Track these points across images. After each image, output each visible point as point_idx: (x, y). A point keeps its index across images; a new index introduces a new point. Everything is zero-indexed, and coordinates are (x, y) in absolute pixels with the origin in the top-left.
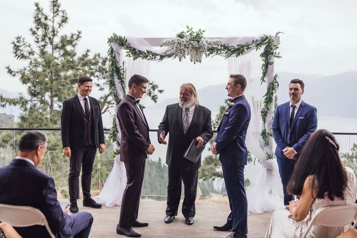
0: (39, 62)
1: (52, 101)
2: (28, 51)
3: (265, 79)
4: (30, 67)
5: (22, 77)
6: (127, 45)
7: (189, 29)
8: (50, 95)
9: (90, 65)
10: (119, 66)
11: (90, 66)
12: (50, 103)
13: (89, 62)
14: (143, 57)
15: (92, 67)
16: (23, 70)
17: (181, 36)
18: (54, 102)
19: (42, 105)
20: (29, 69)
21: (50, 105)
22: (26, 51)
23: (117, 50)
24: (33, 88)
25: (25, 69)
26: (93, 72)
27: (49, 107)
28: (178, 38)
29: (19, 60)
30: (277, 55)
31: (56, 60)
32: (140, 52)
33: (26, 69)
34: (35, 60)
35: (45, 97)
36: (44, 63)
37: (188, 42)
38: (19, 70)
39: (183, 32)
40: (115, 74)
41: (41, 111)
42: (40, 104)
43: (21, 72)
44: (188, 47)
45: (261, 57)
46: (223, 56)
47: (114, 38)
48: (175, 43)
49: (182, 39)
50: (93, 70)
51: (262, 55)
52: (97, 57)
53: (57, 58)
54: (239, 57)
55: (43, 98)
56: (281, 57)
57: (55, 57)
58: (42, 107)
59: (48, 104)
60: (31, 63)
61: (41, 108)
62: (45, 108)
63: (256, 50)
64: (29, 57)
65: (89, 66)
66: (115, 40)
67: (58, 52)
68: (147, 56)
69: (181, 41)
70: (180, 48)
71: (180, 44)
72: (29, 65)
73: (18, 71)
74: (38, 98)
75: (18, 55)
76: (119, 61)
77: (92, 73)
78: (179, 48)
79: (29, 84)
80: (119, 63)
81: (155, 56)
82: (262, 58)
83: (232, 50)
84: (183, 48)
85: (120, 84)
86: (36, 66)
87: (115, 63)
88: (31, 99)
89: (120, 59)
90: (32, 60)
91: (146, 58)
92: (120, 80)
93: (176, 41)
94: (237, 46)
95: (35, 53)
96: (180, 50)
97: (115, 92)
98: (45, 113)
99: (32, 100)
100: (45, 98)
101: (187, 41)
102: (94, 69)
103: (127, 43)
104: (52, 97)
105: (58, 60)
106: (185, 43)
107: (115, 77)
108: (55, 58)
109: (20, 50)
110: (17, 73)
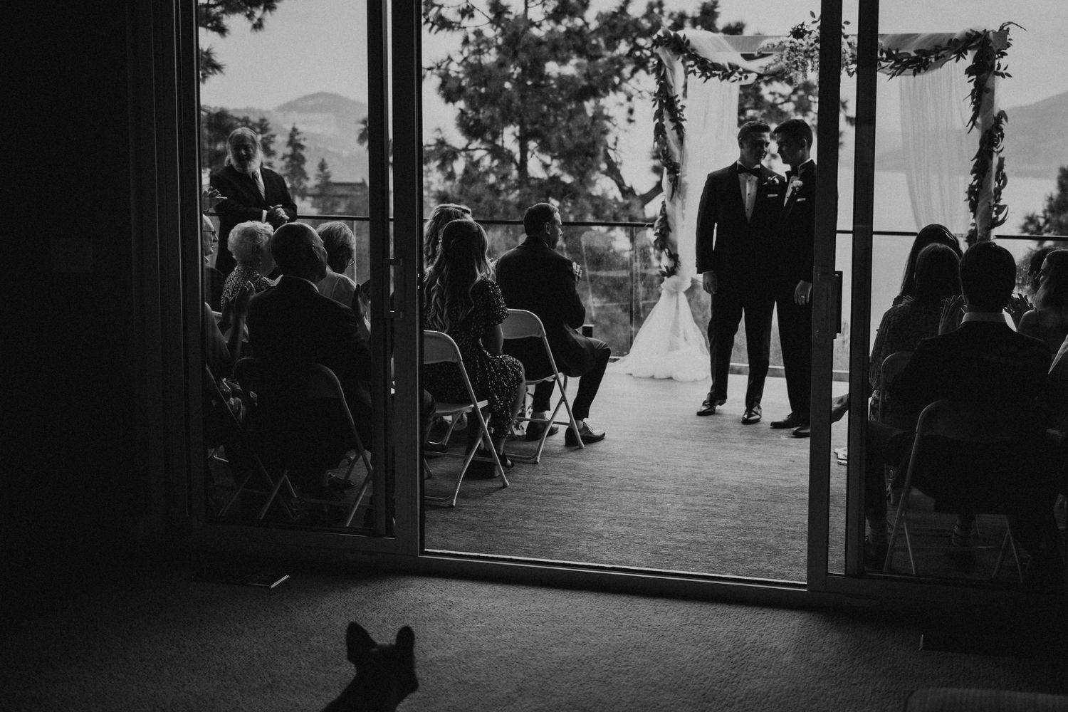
0: (488, 39)
1: (524, 150)
2: (457, 8)
3: (978, 120)
4: (462, 52)
5: (443, 86)
6: (690, 51)
7: (815, 17)
8: (518, 134)
9: (634, 34)
10: (674, 95)
11: (634, 39)
12: (518, 157)
13: (631, 28)
14: (721, 77)
15: (641, 41)
16: (444, 62)
17: (798, 33)
18: (529, 154)
19: (496, 162)
20: (459, 58)
21: (518, 161)
22: (452, 7)
23: (669, 61)
24: (470, 113)
25: (450, 59)
26: (644, 56)
27: (514, 167)
28: (791, 38)
29: (436, 33)
30: (1001, 70)
31: (535, 31)
32: (716, 66)
33: (452, 60)
34: (478, 33)
35: (504, 140)
36: (500, 41)
37: (812, 45)
38: (434, 63)
39: (802, 25)
40: (665, 111)
41: (492, 179)
42: (493, 160)
43: (439, 67)
44: (812, 57)
45: (967, 75)
46: (885, 73)
47: (664, 38)
48: (785, 47)
49: (800, 41)
50: (645, 51)
51: (969, 71)
52: (656, 10)
53: (537, 24)
54: (918, 77)
55: (499, 143)
56: (1009, 76)
57: (531, 20)
58: (495, 169)
59: (512, 159)
60: (466, 42)
61: (493, 172)
62: (503, 171)
63: (957, 61)
64: (460, 23)
65: (630, 39)
66: (665, 41)
67: (541, 6)
68: (731, 75)
69: (797, 45)
70: (795, 59)
71: (796, 50)
72: (459, 46)
73: (432, 65)
74: (484, 141)
75: (431, 20)
76: (672, 84)
77: (642, 62)
78: (793, 59)
79: (461, 104)
80: (673, 89)
81: (745, 74)
82: (969, 77)
83: (905, 60)
84: (802, 58)
85: (675, 131)
86: (479, 52)
87: (666, 90)
88: (467, 146)
89: (676, 81)
90: (470, 30)
91: (728, 79)
92: (675, 124)
93: (788, 45)
94: (916, 52)
95: (476, 12)
96: (796, 62)
97: (665, 149)
98: (503, 186)
99: (470, 147)
100: (503, 142)
101: (810, 44)
102: (646, 47)
103: (689, 48)
104: (523, 140)
105: (542, 28)
106: (805, 48)
107: (665, 117)
108: (532, 24)
109: (437, 5)
110: (429, 72)
